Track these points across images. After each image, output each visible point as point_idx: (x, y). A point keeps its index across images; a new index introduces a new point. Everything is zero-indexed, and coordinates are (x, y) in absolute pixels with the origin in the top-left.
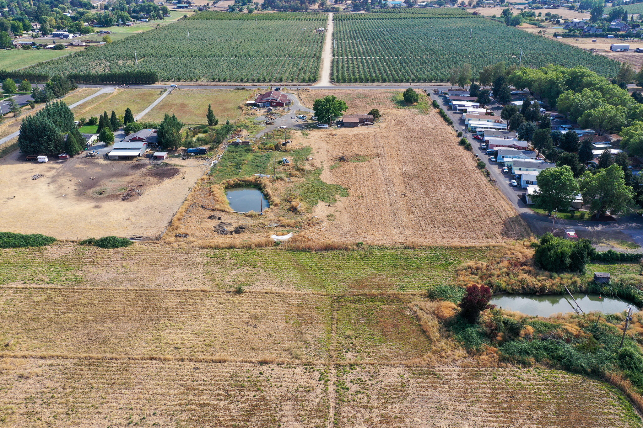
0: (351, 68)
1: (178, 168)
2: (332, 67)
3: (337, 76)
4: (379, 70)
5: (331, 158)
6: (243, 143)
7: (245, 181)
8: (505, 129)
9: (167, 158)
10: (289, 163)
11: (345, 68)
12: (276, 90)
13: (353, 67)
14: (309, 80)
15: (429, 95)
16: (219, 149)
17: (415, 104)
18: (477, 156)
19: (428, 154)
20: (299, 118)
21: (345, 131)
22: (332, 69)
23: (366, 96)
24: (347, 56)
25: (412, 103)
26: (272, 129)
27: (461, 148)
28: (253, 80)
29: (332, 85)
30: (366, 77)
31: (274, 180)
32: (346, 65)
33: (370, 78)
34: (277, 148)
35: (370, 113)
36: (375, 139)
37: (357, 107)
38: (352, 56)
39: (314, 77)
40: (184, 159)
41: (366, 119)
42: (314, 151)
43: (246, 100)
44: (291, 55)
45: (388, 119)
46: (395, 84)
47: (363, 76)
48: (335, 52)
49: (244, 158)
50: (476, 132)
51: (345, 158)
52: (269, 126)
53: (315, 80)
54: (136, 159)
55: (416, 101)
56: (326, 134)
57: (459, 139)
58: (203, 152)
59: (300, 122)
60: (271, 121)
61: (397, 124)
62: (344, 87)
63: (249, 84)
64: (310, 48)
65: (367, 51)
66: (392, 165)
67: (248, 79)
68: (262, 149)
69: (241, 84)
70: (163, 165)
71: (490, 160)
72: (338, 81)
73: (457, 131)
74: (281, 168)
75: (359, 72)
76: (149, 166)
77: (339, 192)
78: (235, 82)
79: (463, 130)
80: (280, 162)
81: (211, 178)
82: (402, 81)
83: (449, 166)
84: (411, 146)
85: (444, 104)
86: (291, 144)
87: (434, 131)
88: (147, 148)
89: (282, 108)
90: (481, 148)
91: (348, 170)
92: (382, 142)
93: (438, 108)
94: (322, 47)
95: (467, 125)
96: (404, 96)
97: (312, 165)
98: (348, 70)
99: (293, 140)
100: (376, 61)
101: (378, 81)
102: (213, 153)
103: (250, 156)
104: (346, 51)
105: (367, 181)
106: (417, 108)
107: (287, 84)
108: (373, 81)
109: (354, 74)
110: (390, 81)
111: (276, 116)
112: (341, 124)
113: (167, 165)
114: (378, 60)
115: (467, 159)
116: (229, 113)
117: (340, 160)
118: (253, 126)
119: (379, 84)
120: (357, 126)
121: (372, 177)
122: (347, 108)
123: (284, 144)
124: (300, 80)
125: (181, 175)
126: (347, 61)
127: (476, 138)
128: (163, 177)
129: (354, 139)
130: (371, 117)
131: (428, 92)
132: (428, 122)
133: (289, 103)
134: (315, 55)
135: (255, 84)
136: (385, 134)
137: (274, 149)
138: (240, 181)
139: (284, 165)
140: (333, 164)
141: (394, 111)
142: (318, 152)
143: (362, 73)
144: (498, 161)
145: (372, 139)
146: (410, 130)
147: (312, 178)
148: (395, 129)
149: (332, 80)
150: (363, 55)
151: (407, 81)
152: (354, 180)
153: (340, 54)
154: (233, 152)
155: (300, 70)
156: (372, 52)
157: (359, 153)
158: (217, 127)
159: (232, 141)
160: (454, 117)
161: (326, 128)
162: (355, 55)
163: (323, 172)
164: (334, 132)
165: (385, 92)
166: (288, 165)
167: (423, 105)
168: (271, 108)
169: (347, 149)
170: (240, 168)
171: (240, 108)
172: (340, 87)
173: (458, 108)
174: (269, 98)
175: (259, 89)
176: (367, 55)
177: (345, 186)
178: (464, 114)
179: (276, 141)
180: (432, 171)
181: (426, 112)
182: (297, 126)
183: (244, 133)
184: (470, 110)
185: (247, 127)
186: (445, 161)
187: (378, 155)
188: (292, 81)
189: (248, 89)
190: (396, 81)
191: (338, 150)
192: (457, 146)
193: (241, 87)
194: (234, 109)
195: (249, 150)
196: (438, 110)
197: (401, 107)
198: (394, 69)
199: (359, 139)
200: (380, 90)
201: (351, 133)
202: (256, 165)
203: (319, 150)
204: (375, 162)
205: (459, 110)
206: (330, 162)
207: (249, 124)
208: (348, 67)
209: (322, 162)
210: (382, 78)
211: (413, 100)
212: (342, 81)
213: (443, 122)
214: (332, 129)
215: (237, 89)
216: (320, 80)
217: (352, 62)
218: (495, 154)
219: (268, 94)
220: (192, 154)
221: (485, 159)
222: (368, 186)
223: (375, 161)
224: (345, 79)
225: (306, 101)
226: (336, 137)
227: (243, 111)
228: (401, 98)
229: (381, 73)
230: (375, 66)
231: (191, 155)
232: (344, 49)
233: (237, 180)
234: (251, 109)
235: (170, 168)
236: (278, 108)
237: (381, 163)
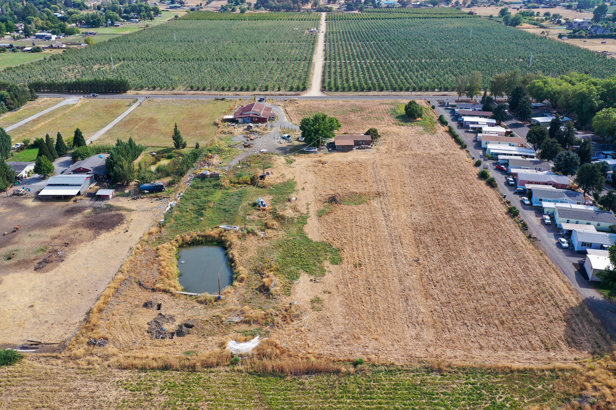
0: (344, 74)
1: (124, 213)
2: (324, 72)
3: (329, 83)
4: (376, 76)
5: (319, 198)
6: (212, 176)
7: (205, 237)
8: (533, 157)
9: (113, 197)
10: (266, 207)
11: (338, 74)
12: (260, 101)
13: (347, 72)
14: (298, 89)
15: (433, 107)
16: (182, 183)
17: (419, 119)
18: (505, 197)
19: (442, 193)
20: (284, 138)
21: (337, 156)
22: (323, 76)
23: (362, 109)
24: (340, 59)
25: (415, 118)
26: (250, 153)
27: (483, 183)
28: (236, 89)
29: (323, 95)
30: (361, 84)
31: (244, 235)
32: (339, 71)
33: (365, 86)
34: (253, 182)
35: (367, 134)
36: (374, 169)
37: (351, 123)
38: (345, 60)
39: (303, 84)
40: (134, 199)
41: (363, 141)
42: (299, 187)
43: (225, 113)
44: (280, 58)
45: (389, 140)
46: (394, 93)
47: (357, 83)
48: (327, 55)
49: (209, 198)
50: (497, 159)
51: (338, 199)
52: (247, 149)
53: (304, 89)
54: (74, 199)
55: (420, 116)
56: (315, 162)
57: (478, 170)
58: (159, 189)
59: (285, 144)
60: (250, 142)
61: (399, 148)
62: (337, 97)
63: (230, 93)
64: (301, 51)
65: (361, 54)
66: (397, 210)
67: (230, 87)
68: (235, 183)
69: (222, 93)
70: (106, 209)
71: (522, 202)
72: (330, 90)
73: (473, 158)
74: (255, 215)
75: (353, 79)
76: (88, 211)
77: (330, 255)
78: (216, 90)
79: (481, 156)
80: (255, 205)
81: (163, 230)
82: (401, 90)
83: (471, 212)
84: (419, 180)
85: (453, 120)
86: (271, 176)
87: (445, 158)
88: (92, 182)
89: (264, 125)
90: (507, 183)
91: (341, 218)
92: (383, 173)
93: (446, 125)
94: (313, 49)
95: (485, 149)
96: (406, 109)
97: (295, 209)
98: (341, 76)
99: (274, 171)
100: (371, 66)
101: (375, 90)
102: (172, 189)
103: (218, 195)
104: (339, 54)
105: (367, 236)
106: (422, 125)
107: (273, 93)
108: (369, 90)
109: (347, 80)
110: (387, 90)
111: (257, 136)
112: (333, 147)
113: (110, 208)
114: (374, 64)
115: (492, 200)
116: (202, 131)
117: (331, 201)
118: (227, 149)
119: (376, 93)
120: (352, 150)
121: (372, 229)
122: (340, 126)
123: (262, 177)
124: (288, 88)
125: (124, 226)
126: (340, 66)
127: (499, 169)
128: (101, 229)
129: (348, 168)
130: (369, 138)
131: (432, 104)
132: (437, 145)
133: (272, 118)
134: (306, 58)
135: (238, 93)
136: (385, 162)
137: (249, 182)
138: (199, 236)
139: (259, 210)
140: (322, 208)
141: (395, 129)
142: (303, 189)
143: (357, 79)
144: (534, 205)
145: (370, 168)
146: (416, 155)
147: (294, 230)
148: (397, 154)
149: (323, 89)
150: (357, 59)
151: (407, 90)
152: (349, 234)
153: (332, 57)
154: (198, 188)
155: (288, 76)
156: (366, 55)
157: (355, 191)
158: (185, 151)
159: (199, 172)
160: (467, 138)
161: (315, 152)
162: (349, 59)
163: (308, 221)
164: (325, 158)
165: (383, 104)
166: (264, 210)
167: (428, 121)
168: (251, 125)
169: (340, 184)
170: (202, 215)
171: (216, 124)
172: (331, 97)
173: (471, 126)
174: (250, 112)
175: (240, 100)
176: (361, 59)
177: (336, 245)
178: (479, 135)
179: (252, 172)
180: (449, 220)
181: (432, 131)
182: (280, 149)
183: (216, 160)
184: (485, 128)
185: (219, 151)
186: (465, 205)
187: (378, 194)
188: (279, 90)
189: (229, 99)
190: (395, 90)
191: (328, 186)
192: (477, 181)
193: (221, 97)
194: (208, 126)
195: (218, 186)
196: (446, 128)
197: (403, 123)
198: (392, 75)
199: (355, 168)
200: (377, 101)
201: (345, 160)
202: (224, 210)
203: (304, 185)
204: (375, 205)
205: (472, 128)
206: (318, 204)
207: (223, 145)
208: (341, 72)
209: (308, 204)
210: (379, 86)
211: (416, 115)
212: (334, 89)
213: (455, 144)
214: (322, 154)
215: (217, 99)
216: (310, 88)
217: (346, 67)
218: (529, 194)
219: (249, 107)
220: (146, 191)
221: (516, 201)
222: (367, 245)
223: (375, 203)
224: (338, 87)
225: (292, 114)
226: (326, 165)
227: (219, 127)
228: (402, 111)
229: (378, 80)
230: (371, 71)
231: (144, 193)
232: (337, 51)
233: (195, 235)
234: (228, 126)
235: (113, 213)
236: (260, 124)
237: (384, 206)
